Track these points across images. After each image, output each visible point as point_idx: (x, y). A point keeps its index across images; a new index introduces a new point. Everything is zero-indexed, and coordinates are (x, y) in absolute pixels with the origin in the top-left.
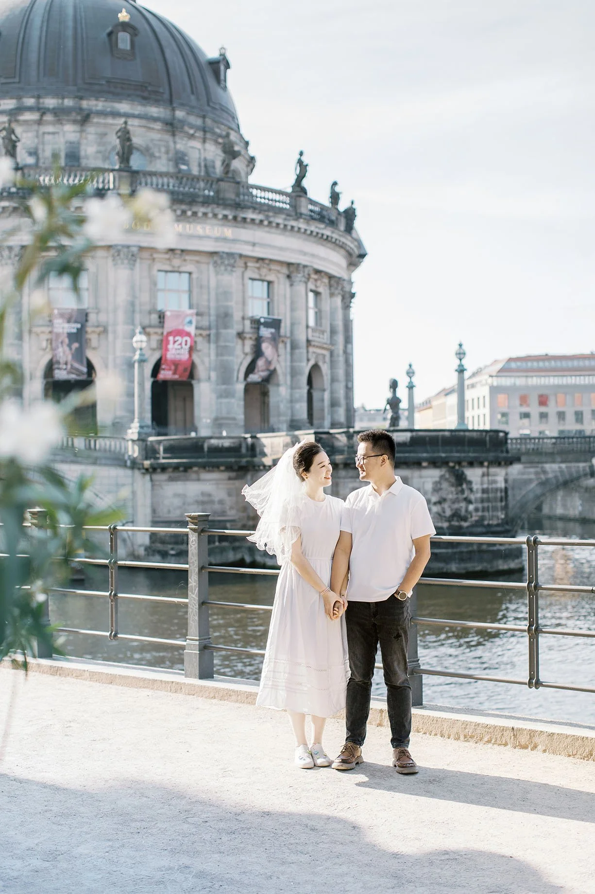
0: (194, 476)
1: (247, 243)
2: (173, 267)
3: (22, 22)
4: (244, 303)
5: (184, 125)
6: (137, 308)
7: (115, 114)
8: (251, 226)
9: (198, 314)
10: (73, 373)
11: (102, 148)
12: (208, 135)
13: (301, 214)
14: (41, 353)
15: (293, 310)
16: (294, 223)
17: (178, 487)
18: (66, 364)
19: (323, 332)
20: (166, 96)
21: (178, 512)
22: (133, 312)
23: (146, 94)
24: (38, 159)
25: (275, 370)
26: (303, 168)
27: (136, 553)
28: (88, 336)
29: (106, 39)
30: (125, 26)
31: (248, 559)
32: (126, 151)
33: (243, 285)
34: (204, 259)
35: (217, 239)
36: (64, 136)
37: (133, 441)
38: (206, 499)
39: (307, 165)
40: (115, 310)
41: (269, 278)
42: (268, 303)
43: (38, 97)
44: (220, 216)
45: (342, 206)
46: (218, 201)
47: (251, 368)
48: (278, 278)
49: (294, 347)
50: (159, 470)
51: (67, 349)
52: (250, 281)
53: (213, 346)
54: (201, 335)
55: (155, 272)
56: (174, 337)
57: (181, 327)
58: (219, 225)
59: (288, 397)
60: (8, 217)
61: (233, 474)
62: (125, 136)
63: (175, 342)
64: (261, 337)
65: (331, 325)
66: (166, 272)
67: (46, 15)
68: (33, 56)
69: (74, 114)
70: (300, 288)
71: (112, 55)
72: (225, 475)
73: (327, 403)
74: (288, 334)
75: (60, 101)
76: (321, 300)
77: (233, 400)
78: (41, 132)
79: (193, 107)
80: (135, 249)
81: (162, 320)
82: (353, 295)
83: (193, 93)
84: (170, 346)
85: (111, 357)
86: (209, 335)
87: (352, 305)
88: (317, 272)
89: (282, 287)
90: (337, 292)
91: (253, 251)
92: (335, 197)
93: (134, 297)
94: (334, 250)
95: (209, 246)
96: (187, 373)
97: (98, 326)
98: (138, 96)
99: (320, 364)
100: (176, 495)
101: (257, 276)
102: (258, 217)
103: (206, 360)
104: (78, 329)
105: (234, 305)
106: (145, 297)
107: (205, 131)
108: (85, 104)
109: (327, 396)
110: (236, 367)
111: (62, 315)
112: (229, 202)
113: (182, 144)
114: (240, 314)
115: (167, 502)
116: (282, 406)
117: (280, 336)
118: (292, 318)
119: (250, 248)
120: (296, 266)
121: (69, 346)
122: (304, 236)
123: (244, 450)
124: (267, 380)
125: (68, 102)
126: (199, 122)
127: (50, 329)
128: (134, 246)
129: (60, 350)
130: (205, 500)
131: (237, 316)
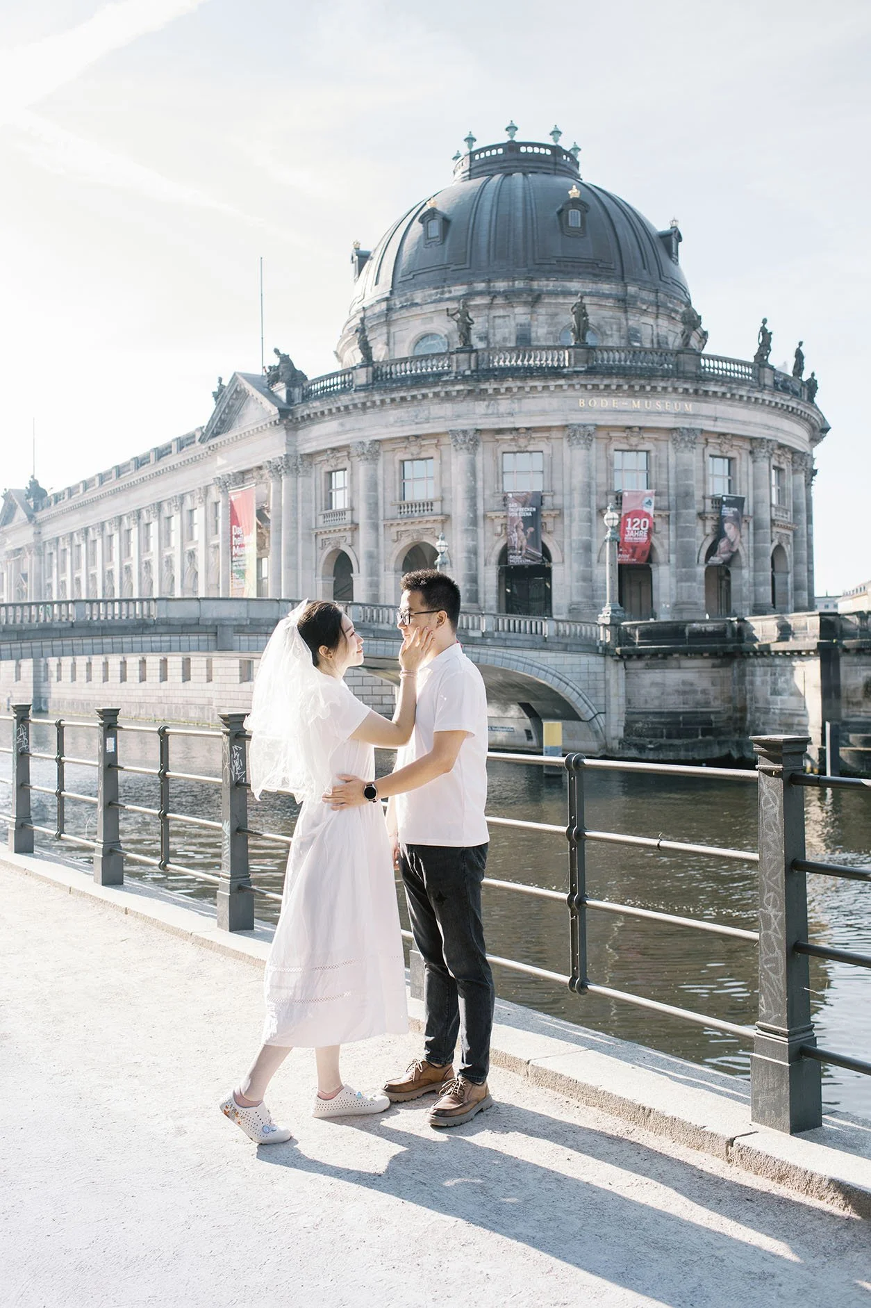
0: (674, 663)
1: (708, 417)
2: (631, 445)
3: (472, 208)
4: (705, 481)
5: (636, 301)
6: (594, 489)
7: (567, 293)
8: (712, 400)
9: (656, 494)
10: (528, 559)
11: (553, 329)
12: (661, 310)
13: (765, 385)
14: (496, 538)
15: (756, 487)
16: (758, 395)
17: (655, 676)
18: (521, 549)
19: (786, 511)
20: (618, 272)
21: (656, 702)
22: (590, 493)
23: (597, 271)
24: (489, 343)
25: (738, 551)
26: (766, 336)
27: (609, 746)
28: (543, 520)
29: (557, 218)
30: (575, 202)
31: (735, 755)
32: (582, 326)
33: (704, 462)
34: (663, 436)
35: (677, 415)
36: (515, 318)
37: (605, 625)
38: (687, 688)
39: (771, 333)
40: (571, 493)
41: (730, 455)
42: (729, 481)
43: (489, 281)
44: (681, 390)
45: (805, 377)
46: (678, 373)
47: (712, 551)
48: (740, 454)
49: (757, 526)
50: (635, 657)
51: (522, 533)
52: (711, 459)
53: (672, 527)
54: (660, 515)
55: (611, 452)
56: (632, 519)
57: (639, 508)
58: (679, 399)
59: (751, 580)
60: (462, 401)
61: (717, 662)
62: (581, 312)
63: (633, 524)
64: (724, 517)
65: (794, 503)
66: (623, 451)
67: (496, 198)
68: (483, 241)
69: (525, 295)
70: (764, 464)
71: (563, 232)
72: (709, 662)
73: (790, 586)
74: (751, 514)
75: (511, 283)
76: (784, 478)
77: (694, 584)
78: (491, 316)
79: (645, 282)
80: (591, 428)
81: (619, 501)
82: (814, 472)
83: (645, 268)
84: (629, 528)
85: (567, 541)
86: (669, 516)
87: (813, 483)
88: (781, 446)
89: (744, 464)
90: (800, 468)
91: (714, 426)
92: (799, 367)
93: (591, 478)
94: (798, 423)
95: (668, 422)
96: (646, 557)
97: (553, 510)
98: (589, 273)
99: (784, 545)
100: (653, 684)
101: (718, 453)
102: (720, 389)
103: (666, 542)
104: (532, 513)
105: (694, 482)
106: (601, 478)
107: (658, 307)
108: (535, 285)
109: (790, 578)
110: (697, 550)
111: (517, 499)
112: (690, 375)
113: (634, 321)
114: (701, 493)
115: (643, 692)
116: (745, 589)
117: (743, 516)
118: (755, 497)
119: (712, 423)
120: (759, 440)
121: (524, 530)
122: (767, 409)
123: (729, 635)
124: (728, 562)
125: (519, 284)
126: (652, 297)
127: (505, 514)
128: (591, 425)
129: (515, 535)
130: (686, 690)
131: (698, 495)
